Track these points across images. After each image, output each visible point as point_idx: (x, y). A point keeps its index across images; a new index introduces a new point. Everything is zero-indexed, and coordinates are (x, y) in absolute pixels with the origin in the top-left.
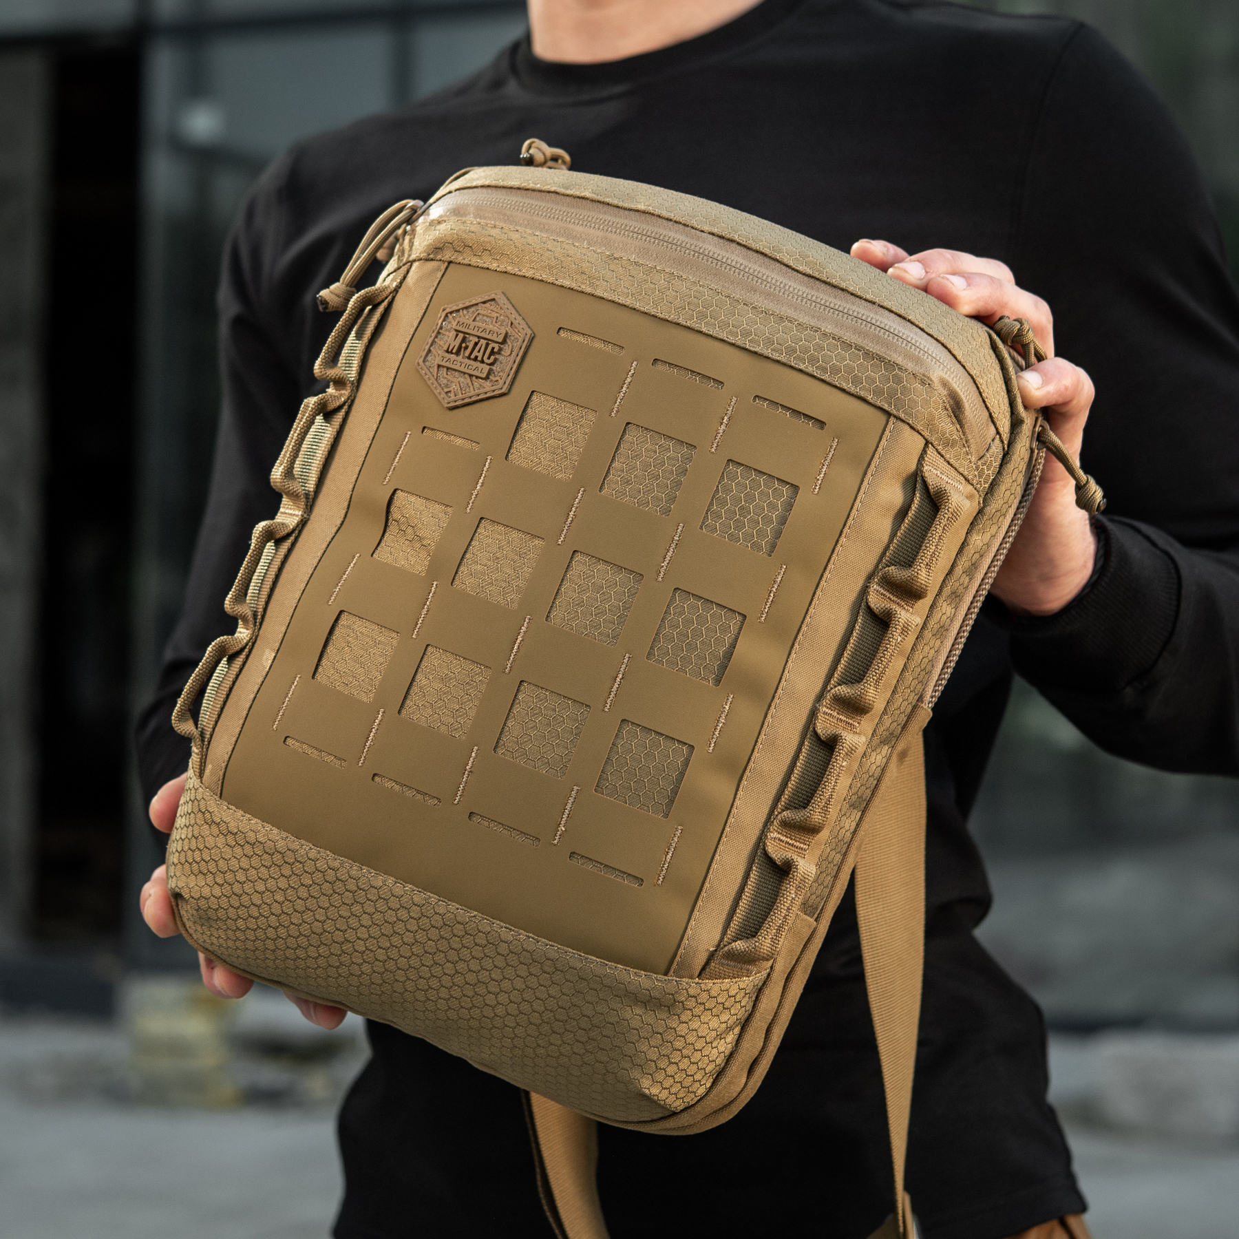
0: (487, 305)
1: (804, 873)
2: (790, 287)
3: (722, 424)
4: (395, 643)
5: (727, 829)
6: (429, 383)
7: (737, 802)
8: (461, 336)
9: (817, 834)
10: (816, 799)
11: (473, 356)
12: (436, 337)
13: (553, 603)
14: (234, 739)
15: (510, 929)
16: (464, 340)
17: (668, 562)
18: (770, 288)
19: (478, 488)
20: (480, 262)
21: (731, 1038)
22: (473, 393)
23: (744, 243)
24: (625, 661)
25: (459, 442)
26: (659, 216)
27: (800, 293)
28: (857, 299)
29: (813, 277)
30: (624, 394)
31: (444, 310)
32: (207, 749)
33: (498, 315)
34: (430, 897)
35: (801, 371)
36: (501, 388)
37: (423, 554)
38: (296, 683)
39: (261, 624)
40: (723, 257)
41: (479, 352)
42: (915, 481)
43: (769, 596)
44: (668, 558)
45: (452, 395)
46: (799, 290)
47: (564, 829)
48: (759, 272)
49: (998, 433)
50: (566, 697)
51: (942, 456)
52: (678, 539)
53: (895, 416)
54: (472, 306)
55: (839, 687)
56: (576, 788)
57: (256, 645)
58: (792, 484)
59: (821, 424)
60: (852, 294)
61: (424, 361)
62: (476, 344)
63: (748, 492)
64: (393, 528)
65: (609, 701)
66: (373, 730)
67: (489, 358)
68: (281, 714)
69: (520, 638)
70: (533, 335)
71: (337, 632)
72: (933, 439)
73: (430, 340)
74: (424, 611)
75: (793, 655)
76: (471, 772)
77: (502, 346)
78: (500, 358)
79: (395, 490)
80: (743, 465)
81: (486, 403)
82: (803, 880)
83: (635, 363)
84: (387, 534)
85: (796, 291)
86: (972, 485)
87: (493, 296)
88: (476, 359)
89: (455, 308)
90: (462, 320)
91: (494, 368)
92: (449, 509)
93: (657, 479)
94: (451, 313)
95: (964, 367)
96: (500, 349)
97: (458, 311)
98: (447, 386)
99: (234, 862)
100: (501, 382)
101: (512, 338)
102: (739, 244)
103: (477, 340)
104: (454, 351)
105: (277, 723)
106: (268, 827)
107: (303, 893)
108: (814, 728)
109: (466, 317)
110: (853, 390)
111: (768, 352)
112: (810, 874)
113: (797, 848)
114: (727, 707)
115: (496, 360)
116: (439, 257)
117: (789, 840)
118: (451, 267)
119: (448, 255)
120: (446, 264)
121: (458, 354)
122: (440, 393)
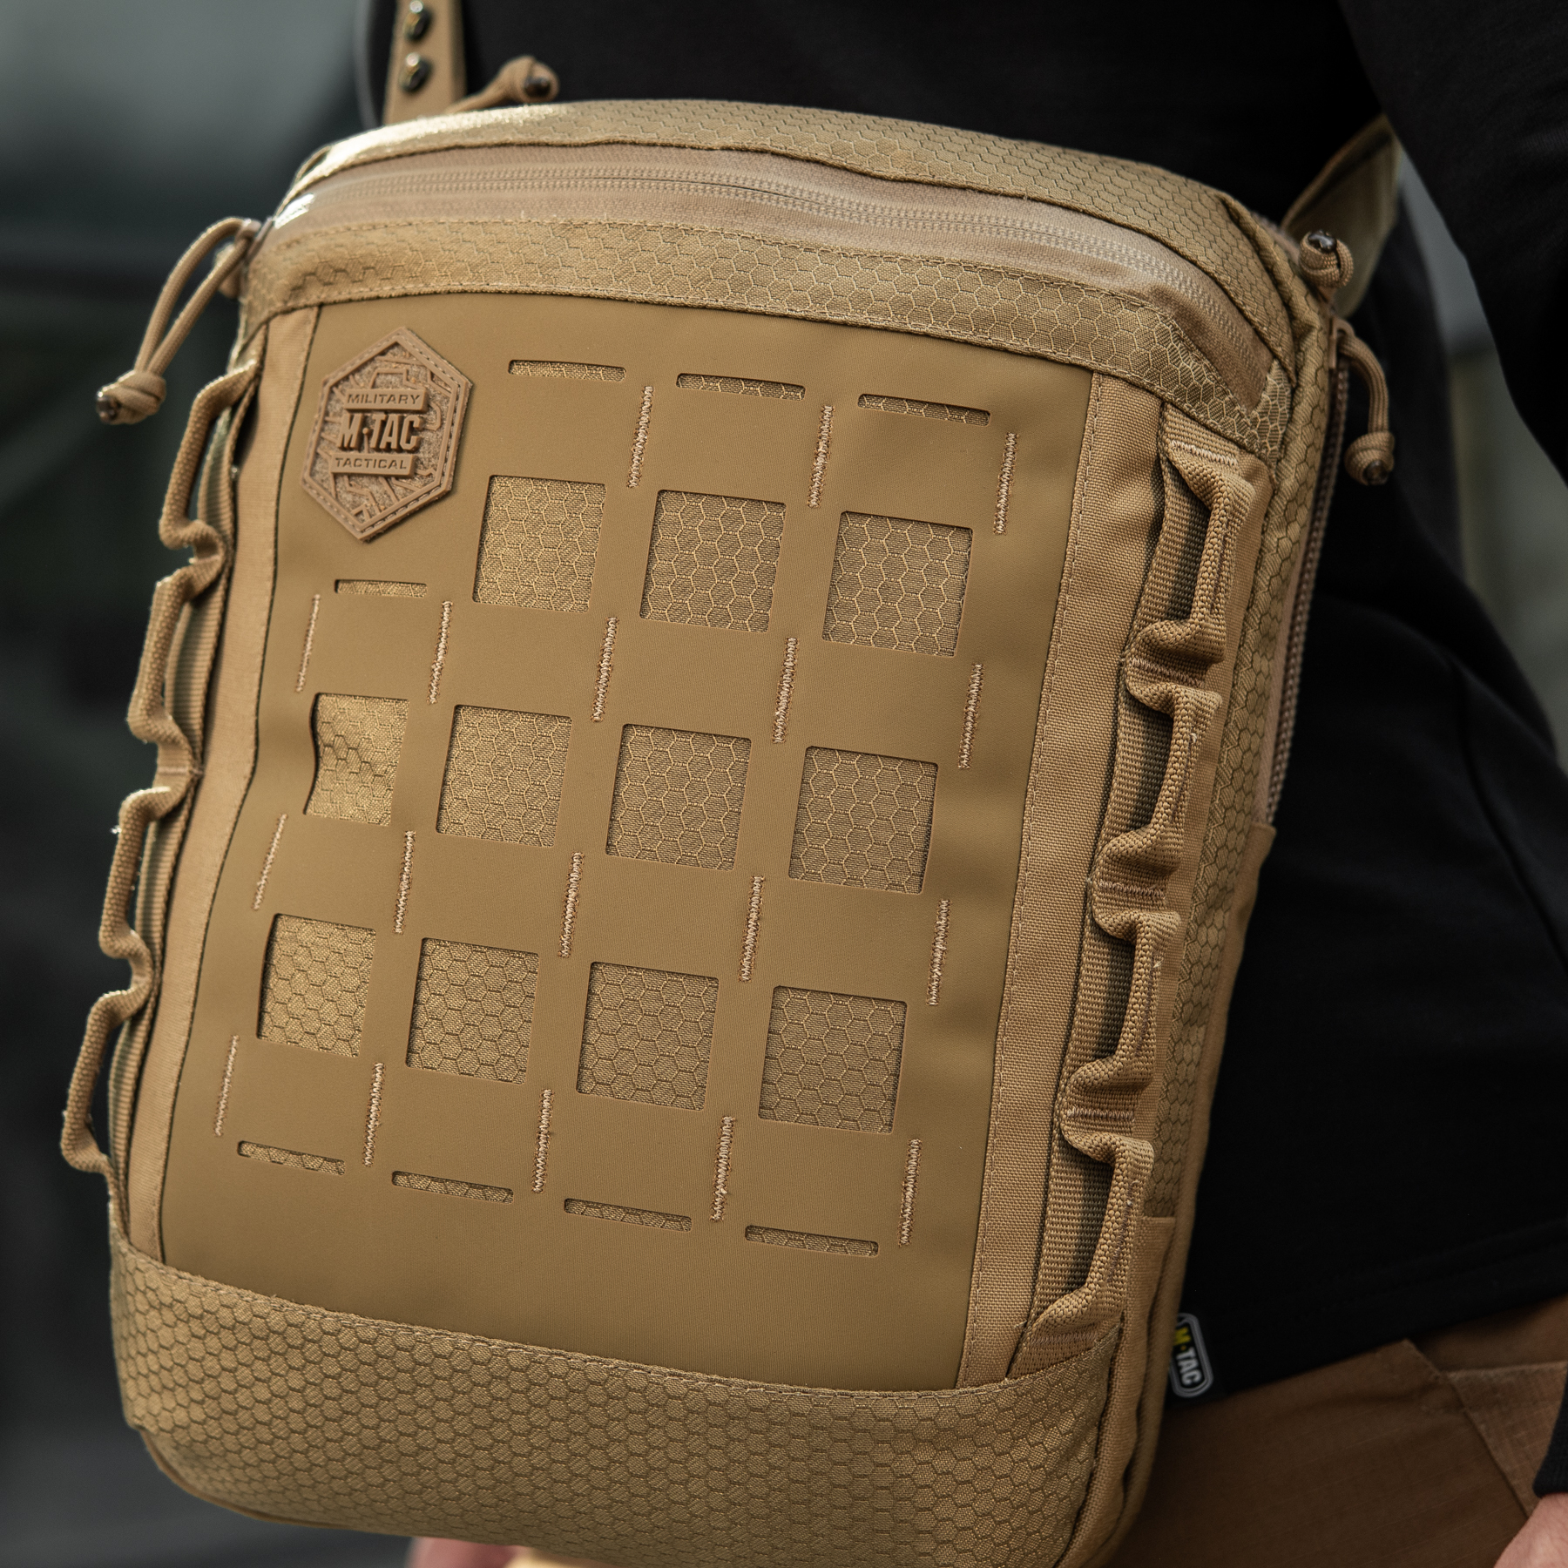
0: (389, 356)
1: (1137, 1160)
3: (817, 455)
4: (369, 947)
6: (326, 506)
7: (999, 1075)
8: (358, 417)
9: (1143, 1089)
10: (1126, 1035)
11: (383, 445)
12: (322, 430)
13: (611, 820)
14: (161, 1163)
15: (679, 1375)
16: (364, 423)
17: (784, 707)
18: (843, 216)
19: (440, 657)
20: (365, 291)
21: (1084, 1453)
22: (396, 504)
23: (783, 151)
24: (756, 889)
25: (393, 590)
26: (634, 144)
28: (991, 197)
29: (909, 182)
30: (642, 444)
31: (325, 383)
32: (126, 1186)
33: (408, 367)
34: (536, 1353)
35: (926, 335)
36: (440, 486)
37: (380, 790)
38: (234, 1051)
39: (162, 963)
40: (753, 181)
41: (390, 435)
42: (1162, 470)
43: (966, 721)
44: (783, 701)
45: (365, 516)
47: (724, 1192)
48: (818, 194)
49: (1275, 356)
50: (673, 973)
51: (1193, 418)
52: (791, 664)
53: (1099, 373)
54: (365, 365)
55: (1116, 841)
56: (727, 1120)
57: (163, 1001)
58: (958, 527)
59: (981, 415)
60: (981, 192)
61: (312, 474)
62: (384, 423)
63: (889, 559)
64: (328, 760)
65: (745, 963)
66: (374, 1101)
67: (408, 441)
68: (223, 1106)
69: (572, 894)
70: (470, 385)
71: (277, 952)
72: (1169, 394)
73: (314, 438)
74: (404, 885)
75: (1029, 808)
76: (549, 1133)
77: (425, 416)
78: (426, 436)
79: (317, 696)
80: (869, 515)
81: (422, 517)
82: (1139, 1174)
83: (648, 389)
84: (321, 772)
86: (1252, 452)
87: (394, 339)
88: (388, 449)
89: (341, 375)
90: (354, 391)
91: (420, 455)
92: (403, 705)
93: (732, 574)
94: (336, 385)
95: (1194, 263)
96: (424, 421)
97: (346, 378)
98: (355, 505)
99: (210, 1363)
100: (437, 474)
101: (438, 398)
102: (774, 154)
103: (382, 416)
104: (352, 445)
105: (220, 1123)
106: (248, 1295)
107: (331, 1388)
108: (1093, 919)
109: (360, 385)
110: (1019, 345)
111: (863, 319)
112: (1147, 1159)
113: (1115, 1119)
114: (942, 923)
115: (420, 442)
116: (302, 302)
117: (1098, 1112)
118: (325, 310)
119: (315, 294)
120: (316, 309)
121: (359, 448)
122: (346, 519)
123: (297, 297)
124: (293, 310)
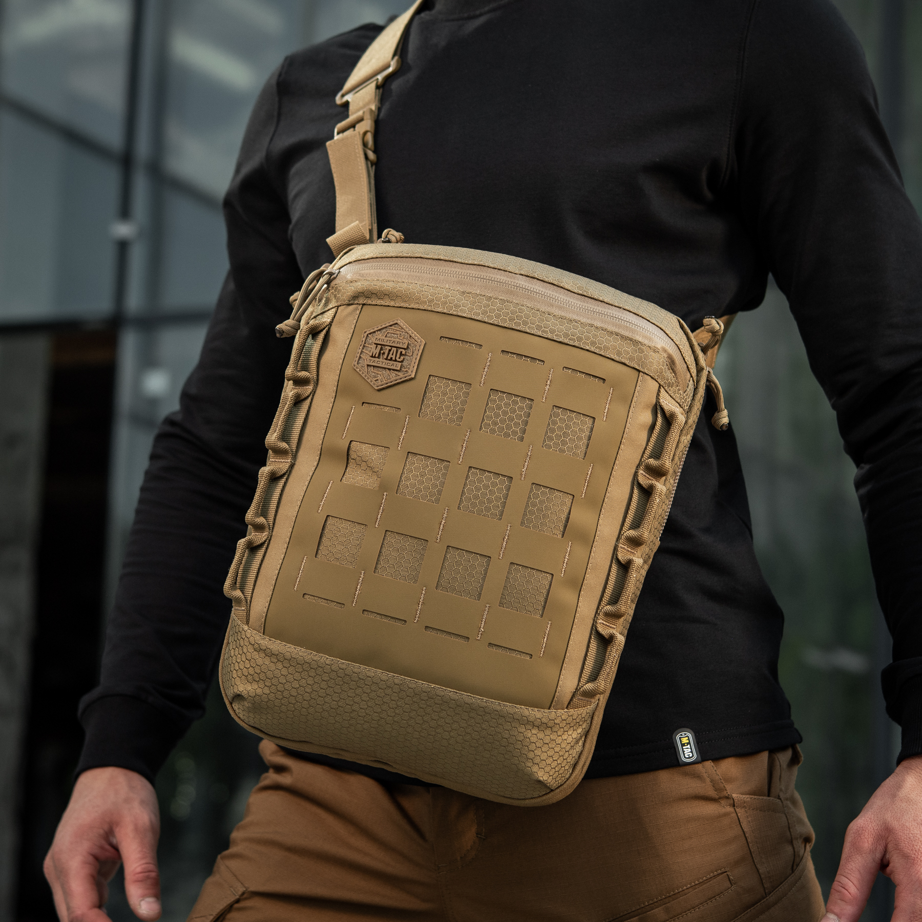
0: (393, 327)
1: (620, 640)
2: (571, 302)
3: (547, 385)
4: (364, 531)
5: (576, 620)
6: (363, 376)
7: (580, 604)
8: (379, 347)
10: (622, 596)
11: (389, 358)
12: (363, 349)
13: (461, 499)
14: (269, 599)
15: (456, 693)
16: (381, 349)
17: (526, 468)
18: (561, 303)
19: (403, 434)
20: (383, 303)
22: (391, 379)
23: (541, 279)
24: (508, 528)
25: (386, 409)
26: (488, 267)
27: (578, 305)
28: (610, 306)
29: (583, 295)
30: (486, 372)
31: (365, 332)
32: (250, 606)
33: (401, 333)
34: (405, 679)
35: (588, 350)
36: (411, 375)
37: (375, 477)
38: (304, 561)
39: (273, 528)
40: (531, 288)
41: (393, 355)
42: (657, 408)
43: (586, 482)
44: (526, 466)
45: (379, 381)
46: (577, 304)
47: (483, 630)
48: (553, 295)
49: (691, 376)
50: (475, 553)
51: (668, 393)
52: (530, 454)
53: (642, 372)
54: (384, 328)
55: (628, 532)
56: (488, 605)
57: (271, 542)
58: (591, 417)
59: (604, 380)
60: (607, 303)
61: (358, 364)
62: (390, 350)
63: (567, 424)
64: (352, 464)
65: (501, 553)
66: (359, 584)
67: (399, 358)
68: (298, 580)
69: (443, 521)
70: (424, 342)
71: (327, 529)
72: (662, 383)
73: (360, 351)
74: (381, 510)
75: (602, 516)
76: (423, 602)
77: (407, 350)
78: (407, 357)
79: (351, 441)
80: (562, 408)
81: (401, 385)
82: (619, 645)
83: (490, 354)
84: (348, 468)
85: (575, 304)
86: (682, 408)
87: (395, 322)
88: (391, 359)
89: (372, 331)
90: (378, 337)
91: (404, 364)
92: (387, 449)
93: (513, 420)
94: (370, 334)
95: (672, 340)
96: (406, 353)
97: (374, 332)
98: (375, 377)
99: (277, 672)
100: (409, 372)
101: (412, 345)
102: (538, 279)
103: (390, 348)
104: (377, 356)
105: (296, 586)
107: (324, 685)
108: (617, 557)
110: (617, 358)
111: (566, 341)
113: (611, 628)
114: (569, 549)
115: (404, 359)
116: (356, 302)
117: (607, 623)
118: (365, 307)
119: (361, 301)
120: (361, 305)
121: (379, 357)
122: (371, 381)
123: (354, 300)
124: (352, 304)
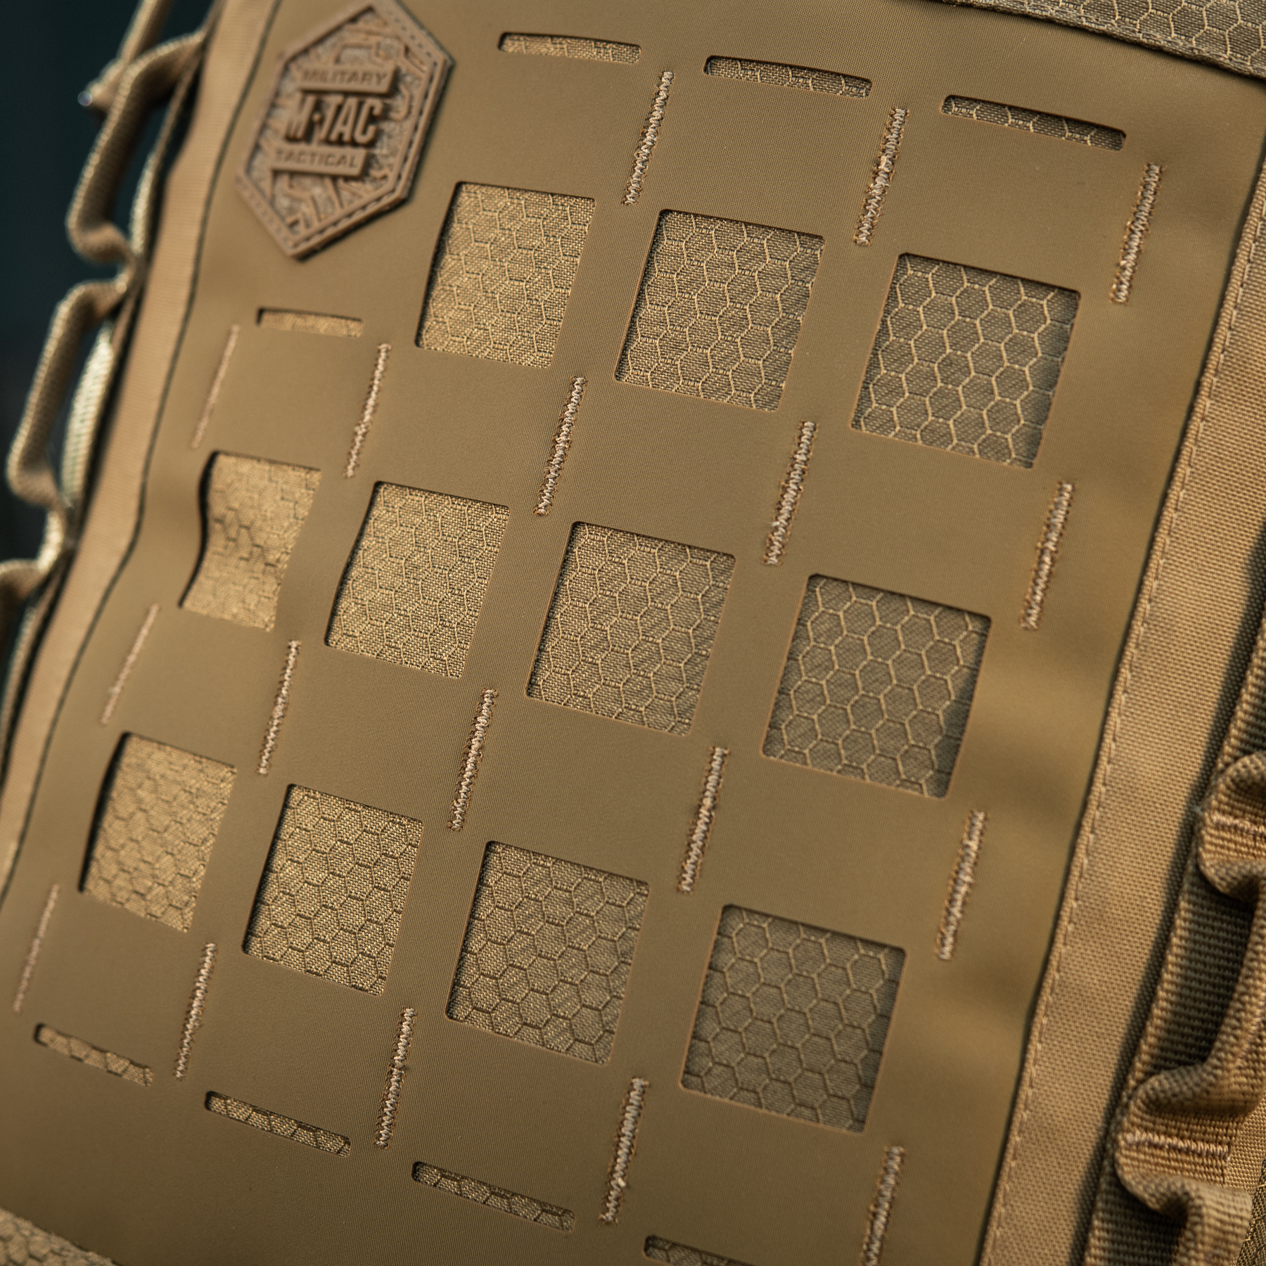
0: (361, 24)
1: (1222, 1221)
3: (876, 174)
4: (227, 788)
5: (1016, 1139)
6: (259, 211)
7: (1031, 1070)
8: (311, 100)
9: (1246, 1115)
10: (1224, 1038)
11: (334, 136)
12: (269, 116)
13: (540, 650)
16: (318, 107)
17: (786, 515)
19: (367, 418)
22: (339, 212)
24: (715, 765)
25: (323, 326)
30: (650, 148)
31: (281, 57)
33: (379, 39)
35: (1049, 22)
36: (393, 191)
37: (271, 580)
38: (51, 904)
41: (345, 123)
43: (1041, 562)
44: (787, 507)
45: (301, 227)
47: (622, 1184)
50: (591, 869)
52: (804, 458)
55: (1246, 760)
56: (638, 1082)
58: (1060, 288)
59: (1114, 135)
62: (339, 108)
63: (957, 323)
64: (217, 542)
65: (689, 867)
66: (198, 993)
67: (364, 132)
68: (27, 975)
69: (475, 744)
70: (449, 63)
71: (120, 782)
73: (258, 125)
74: (278, 711)
75: (1120, 697)
76: (404, 1068)
77: (388, 101)
78: (386, 126)
79: (213, 458)
80: (937, 261)
81: (366, 232)
82: (1222, 1239)
83: (667, 75)
84: (209, 555)
87: (367, 3)
88: (340, 142)
89: (301, 48)
90: (311, 67)
91: (377, 151)
92: (316, 476)
93: (742, 327)
94: (294, 58)
96: (387, 110)
97: (306, 51)
98: (291, 210)
100: (392, 176)
101: (408, 79)
103: (340, 99)
104: (301, 135)
105: (21, 996)
106: (26, 1226)
108: (1197, 867)
109: (323, 59)
110: (1181, 45)
112: (1238, 1221)
113: (1200, 1155)
114: (974, 845)
115: (378, 134)
117: (1175, 1141)
121: (308, 138)
122: (279, 230)
